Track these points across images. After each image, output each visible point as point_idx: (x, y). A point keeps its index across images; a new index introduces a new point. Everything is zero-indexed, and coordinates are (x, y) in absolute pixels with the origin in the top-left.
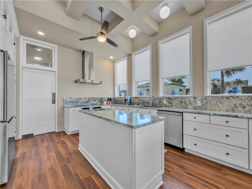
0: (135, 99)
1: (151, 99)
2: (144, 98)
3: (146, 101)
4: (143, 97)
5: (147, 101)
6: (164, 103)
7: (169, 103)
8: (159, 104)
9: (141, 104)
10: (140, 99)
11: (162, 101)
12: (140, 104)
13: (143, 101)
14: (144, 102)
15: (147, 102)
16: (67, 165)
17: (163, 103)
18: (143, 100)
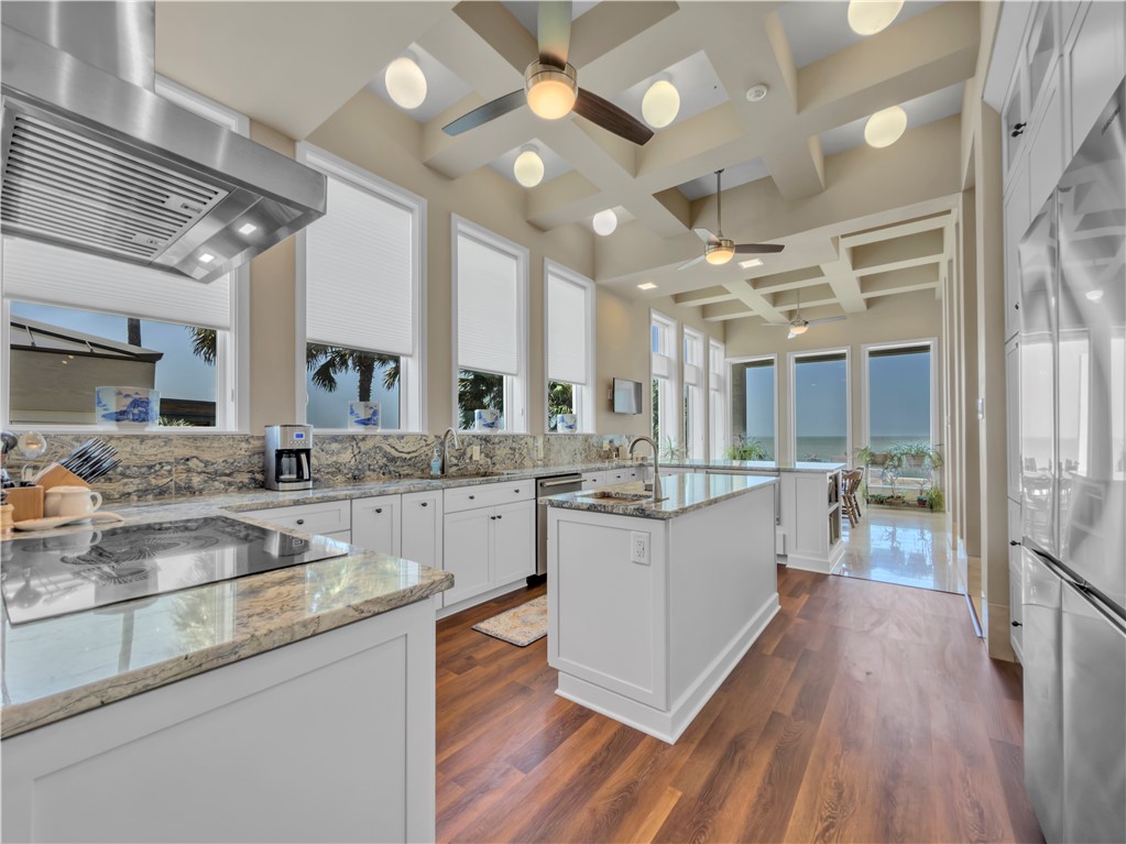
0: (335, 446)
1: (427, 445)
2: (391, 440)
3: (404, 456)
4: (386, 437)
5: (408, 456)
6: (474, 458)
7: (487, 456)
8: (456, 462)
9: (374, 475)
10: (364, 446)
11: (468, 449)
12: (368, 473)
13: (386, 455)
14: (393, 460)
15: (410, 459)
16: (794, 713)
17: (471, 458)
18: (388, 449)
